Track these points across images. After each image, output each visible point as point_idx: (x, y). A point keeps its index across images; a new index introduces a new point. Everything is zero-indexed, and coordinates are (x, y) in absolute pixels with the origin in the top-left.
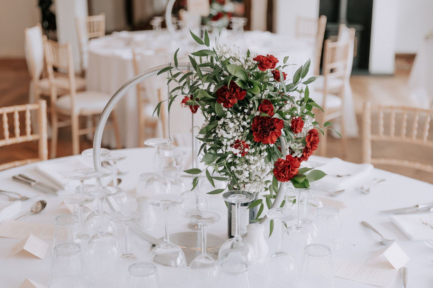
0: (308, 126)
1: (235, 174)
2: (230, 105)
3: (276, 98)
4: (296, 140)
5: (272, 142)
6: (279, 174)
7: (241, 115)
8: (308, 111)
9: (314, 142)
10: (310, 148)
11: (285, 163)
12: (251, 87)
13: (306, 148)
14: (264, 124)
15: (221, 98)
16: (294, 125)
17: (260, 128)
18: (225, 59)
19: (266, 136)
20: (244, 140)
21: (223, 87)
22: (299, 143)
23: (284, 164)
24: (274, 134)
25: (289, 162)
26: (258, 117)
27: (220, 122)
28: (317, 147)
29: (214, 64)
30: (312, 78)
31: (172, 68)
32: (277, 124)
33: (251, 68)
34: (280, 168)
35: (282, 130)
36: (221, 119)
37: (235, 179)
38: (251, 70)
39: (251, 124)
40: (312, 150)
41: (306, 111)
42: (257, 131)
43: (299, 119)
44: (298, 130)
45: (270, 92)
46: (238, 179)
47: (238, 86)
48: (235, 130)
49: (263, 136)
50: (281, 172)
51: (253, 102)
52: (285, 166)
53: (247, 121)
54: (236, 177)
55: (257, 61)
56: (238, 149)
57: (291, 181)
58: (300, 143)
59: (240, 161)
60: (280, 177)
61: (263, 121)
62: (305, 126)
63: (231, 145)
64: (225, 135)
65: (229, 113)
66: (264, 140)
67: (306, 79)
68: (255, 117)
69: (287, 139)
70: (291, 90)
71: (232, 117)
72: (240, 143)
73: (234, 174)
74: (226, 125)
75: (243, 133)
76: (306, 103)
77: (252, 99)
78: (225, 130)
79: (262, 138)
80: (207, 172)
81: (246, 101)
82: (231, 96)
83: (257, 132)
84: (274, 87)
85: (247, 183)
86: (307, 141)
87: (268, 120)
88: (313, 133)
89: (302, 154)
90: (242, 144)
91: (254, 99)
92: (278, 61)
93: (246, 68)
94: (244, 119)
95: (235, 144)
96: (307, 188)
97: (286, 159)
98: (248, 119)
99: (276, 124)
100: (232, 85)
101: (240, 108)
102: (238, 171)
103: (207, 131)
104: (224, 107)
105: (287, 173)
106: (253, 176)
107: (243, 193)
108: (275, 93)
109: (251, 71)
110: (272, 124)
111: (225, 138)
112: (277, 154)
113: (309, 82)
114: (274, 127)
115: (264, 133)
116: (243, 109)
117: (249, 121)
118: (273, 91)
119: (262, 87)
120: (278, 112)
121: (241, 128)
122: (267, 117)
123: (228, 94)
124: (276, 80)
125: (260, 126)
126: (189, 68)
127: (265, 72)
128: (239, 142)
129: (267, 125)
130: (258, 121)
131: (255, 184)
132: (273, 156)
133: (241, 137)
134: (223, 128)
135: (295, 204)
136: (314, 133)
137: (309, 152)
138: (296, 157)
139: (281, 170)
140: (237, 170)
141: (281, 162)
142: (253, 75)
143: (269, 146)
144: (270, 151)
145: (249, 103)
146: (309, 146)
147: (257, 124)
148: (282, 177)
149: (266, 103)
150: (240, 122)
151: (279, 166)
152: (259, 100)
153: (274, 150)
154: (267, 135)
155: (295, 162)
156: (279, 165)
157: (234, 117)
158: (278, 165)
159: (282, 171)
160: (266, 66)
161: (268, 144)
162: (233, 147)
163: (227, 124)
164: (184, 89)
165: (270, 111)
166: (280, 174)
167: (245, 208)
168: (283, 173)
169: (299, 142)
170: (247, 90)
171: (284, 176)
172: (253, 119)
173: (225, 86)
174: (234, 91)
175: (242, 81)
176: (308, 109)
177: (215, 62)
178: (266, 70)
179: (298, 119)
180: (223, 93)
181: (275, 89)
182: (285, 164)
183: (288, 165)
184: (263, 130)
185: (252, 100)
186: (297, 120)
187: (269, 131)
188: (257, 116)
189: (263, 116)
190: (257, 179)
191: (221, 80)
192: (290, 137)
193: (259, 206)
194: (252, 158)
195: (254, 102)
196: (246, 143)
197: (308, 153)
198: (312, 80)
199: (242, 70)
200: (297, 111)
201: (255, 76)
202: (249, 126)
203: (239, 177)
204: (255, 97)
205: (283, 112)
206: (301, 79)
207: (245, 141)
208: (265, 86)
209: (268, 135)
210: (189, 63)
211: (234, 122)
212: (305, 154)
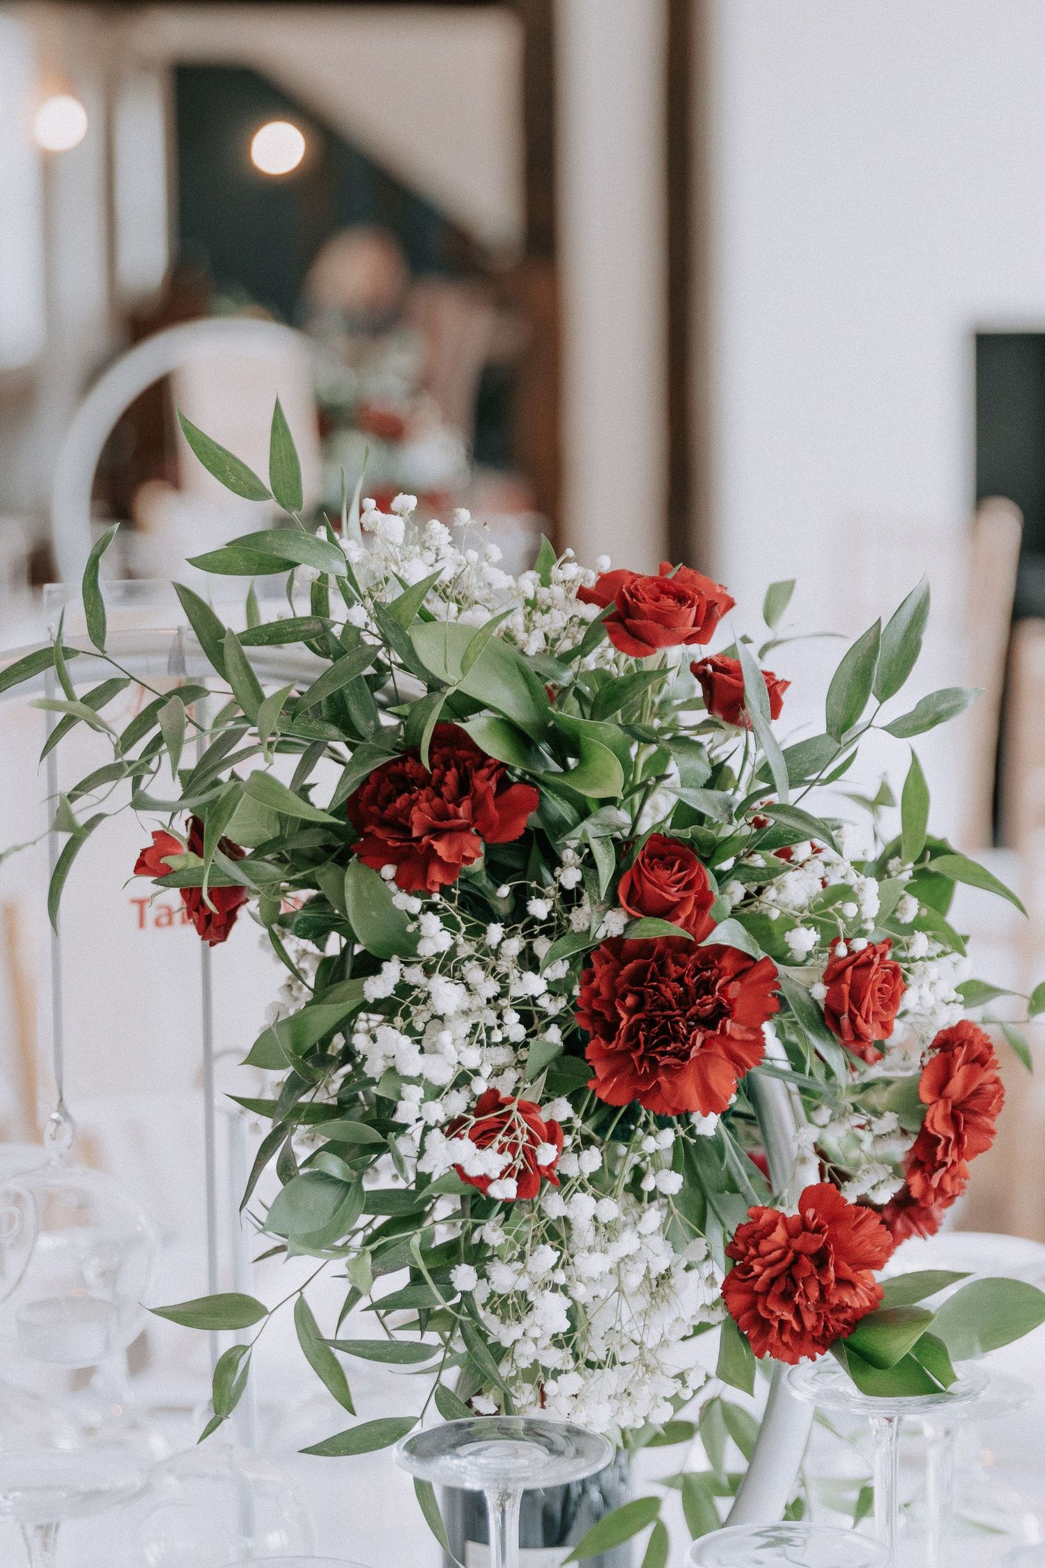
0: (930, 1000)
1: (482, 1314)
2: (437, 875)
3: (728, 831)
4: (860, 1097)
5: (710, 1102)
6: (760, 1308)
7: (509, 935)
8: (924, 912)
9: (975, 1104)
10: (948, 1140)
11: (792, 1235)
12: (564, 765)
13: (927, 1141)
14: (656, 989)
15: (380, 834)
16: (842, 990)
17: (631, 1011)
18: (400, 591)
19: (667, 1066)
20: (533, 1093)
21: (394, 768)
22: (878, 1114)
23: (787, 1241)
24: (720, 1051)
25: (818, 1229)
26: (615, 943)
27: (379, 987)
28: (991, 1132)
29: (334, 623)
30: (944, 694)
31: (69, 653)
32: (735, 989)
33: (566, 645)
34: (765, 1266)
35: (767, 1028)
36: (385, 965)
37: (480, 1347)
38: (566, 658)
39: (576, 991)
40: (961, 1155)
41: (911, 909)
42: (610, 1031)
43: (875, 953)
44: (866, 1021)
45: (685, 791)
46: (500, 1353)
47: (485, 757)
48: (475, 1026)
49: (654, 1062)
50: (769, 1299)
51: (580, 854)
52: (798, 1255)
53: (548, 973)
54: (490, 1341)
55: (602, 603)
56: (496, 1146)
57: (837, 1354)
58: (887, 1114)
59: (508, 1233)
60: (763, 1326)
61: (647, 967)
62: (909, 1000)
63: (453, 1127)
64: (411, 1062)
65: (432, 923)
66: (658, 1085)
67: (903, 702)
68: (598, 948)
69: (803, 1090)
70: (813, 777)
71: (454, 947)
72: (505, 1110)
73: (472, 1313)
74: (416, 1001)
75: (523, 1054)
76: (911, 865)
77: (577, 832)
78: (409, 1031)
79: (647, 1078)
80: (303, 1315)
81: (535, 850)
82: (443, 815)
83: (609, 1039)
84: (711, 761)
85: (557, 1373)
86: (926, 1097)
87: (677, 962)
88: (961, 1045)
89: (896, 1187)
90: (517, 1115)
91: (584, 834)
92: (730, 604)
93: (534, 645)
94: (529, 961)
95: (473, 1120)
96: (936, 1390)
97: (802, 1208)
98: (552, 957)
99: (728, 983)
100: (446, 750)
101: (504, 891)
102: (500, 1296)
103: (296, 1046)
104: (400, 887)
105: (808, 1299)
106: (598, 1329)
107: (534, 1431)
108: (716, 794)
109: (564, 669)
110: (706, 987)
111: (410, 1080)
112: (742, 1189)
113: (927, 720)
114: (719, 1005)
115: (657, 1046)
116: (521, 897)
117: (560, 970)
118: (703, 781)
119: (636, 764)
120: (735, 913)
121: (512, 1017)
122: (668, 940)
123: (424, 805)
124: (719, 717)
125: (630, 1001)
126: (177, 663)
127: (651, 662)
128: (502, 1106)
129: (670, 991)
130: (616, 973)
131: (611, 1380)
132: (718, 1201)
133: (511, 1076)
134: (398, 1021)
135: (865, 1522)
136: (971, 1043)
137: (945, 1164)
138: (863, 1202)
139: (773, 1281)
140: (492, 1294)
141: (772, 1227)
142: (579, 694)
143: (691, 1132)
144: (699, 1168)
145: (555, 862)
146: (940, 1128)
147: (613, 989)
148: (776, 1324)
149: (662, 858)
150: (507, 976)
151: (759, 1255)
152: (622, 847)
153: (722, 1158)
154: (673, 1054)
155: (856, 1228)
156: (756, 1246)
157: (466, 949)
158: (752, 1251)
159: (777, 1289)
160: (659, 628)
161: (684, 1118)
162: (461, 1137)
163: (422, 996)
164: (146, 778)
165: (690, 908)
166: (766, 1308)
167: (553, 1561)
168: (786, 1297)
169: (879, 1109)
170: (545, 784)
171: (788, 1316)
172: (584, 961)
173: (403, 760)
174: (464, 787)
175: (510, 728)
176: (923, 901)
177: (338, 611)
178: (660, 652)
179: (863, 957)
180: (390, 799)
181: (718, 776)
182: (797, 1244)
183: (813, 1248)
184: (651, 1023)
185: (574, 844)
186: (860, 963)
187: (690, 1033)
188: (609, 941)
189: (644, 936)
190: (622, 1347)
191: (379, 727)
192: (820, 1075)
193: (641, 1542)
194: (583, 1208)
195: (590, 854)
196: (544, 1116)
197: (936, 1170)
198: (944, 706)
199: (507, 660)
200: (859, 906)
201: (592, 698)
202: (562, 1002)
203: (504, 1333)
204: (593, 820)
205: (775, 914)
206: (872, 701)
207: (541, 1104)
208: (659, 761)
209: (686, 1056)
210: (179, 629)
211: (467, 985)
212: (917, 1182)
